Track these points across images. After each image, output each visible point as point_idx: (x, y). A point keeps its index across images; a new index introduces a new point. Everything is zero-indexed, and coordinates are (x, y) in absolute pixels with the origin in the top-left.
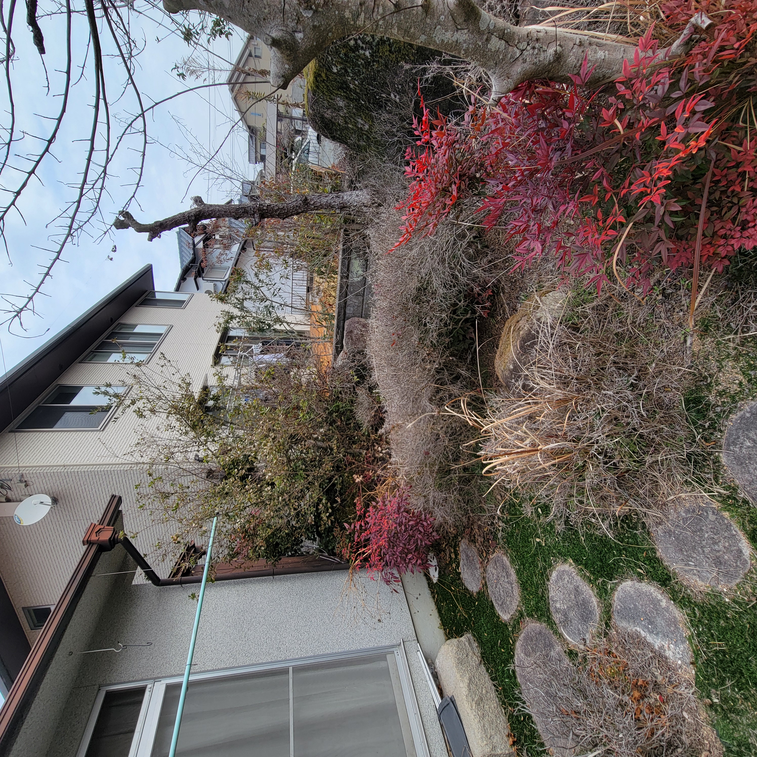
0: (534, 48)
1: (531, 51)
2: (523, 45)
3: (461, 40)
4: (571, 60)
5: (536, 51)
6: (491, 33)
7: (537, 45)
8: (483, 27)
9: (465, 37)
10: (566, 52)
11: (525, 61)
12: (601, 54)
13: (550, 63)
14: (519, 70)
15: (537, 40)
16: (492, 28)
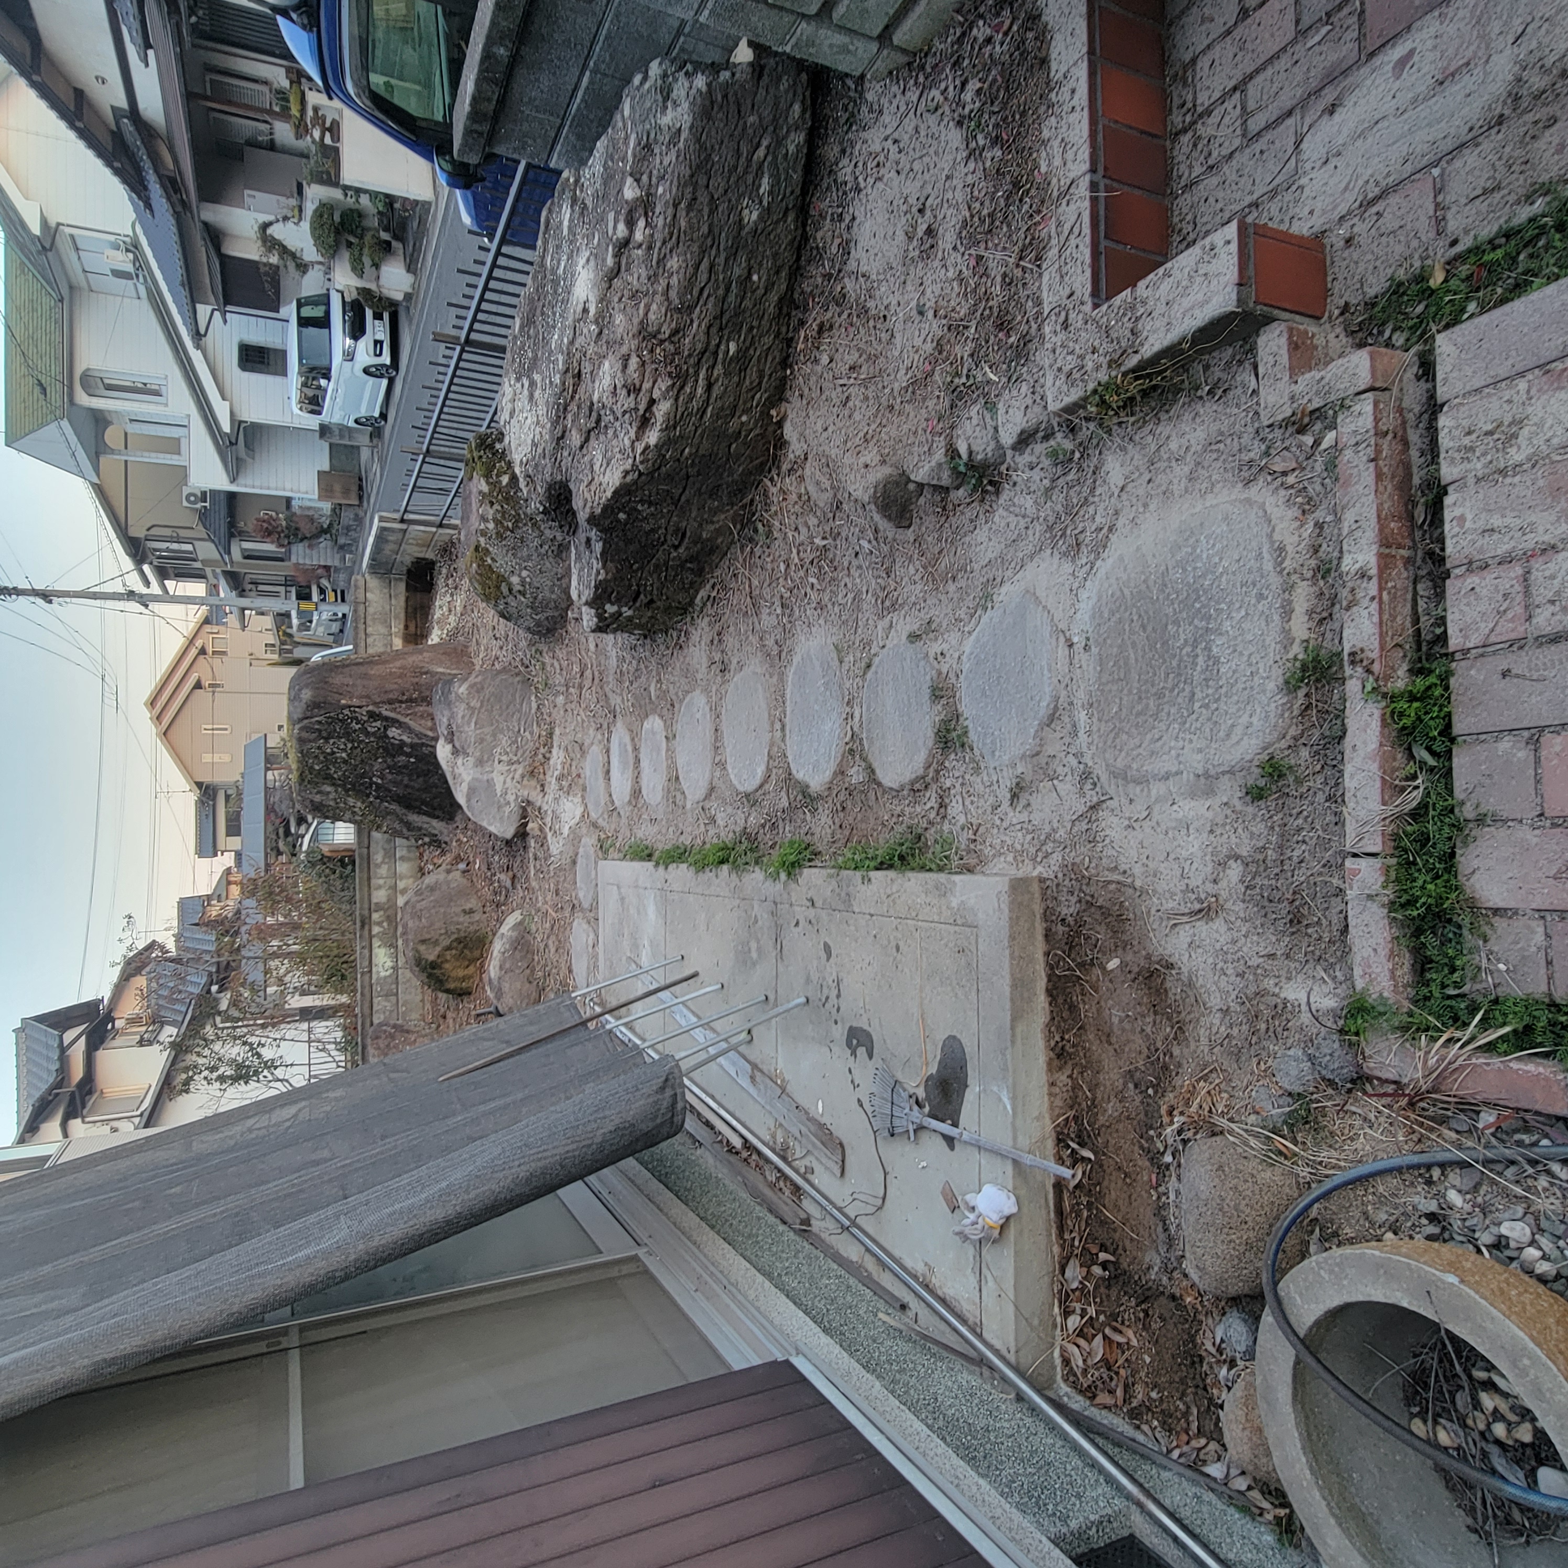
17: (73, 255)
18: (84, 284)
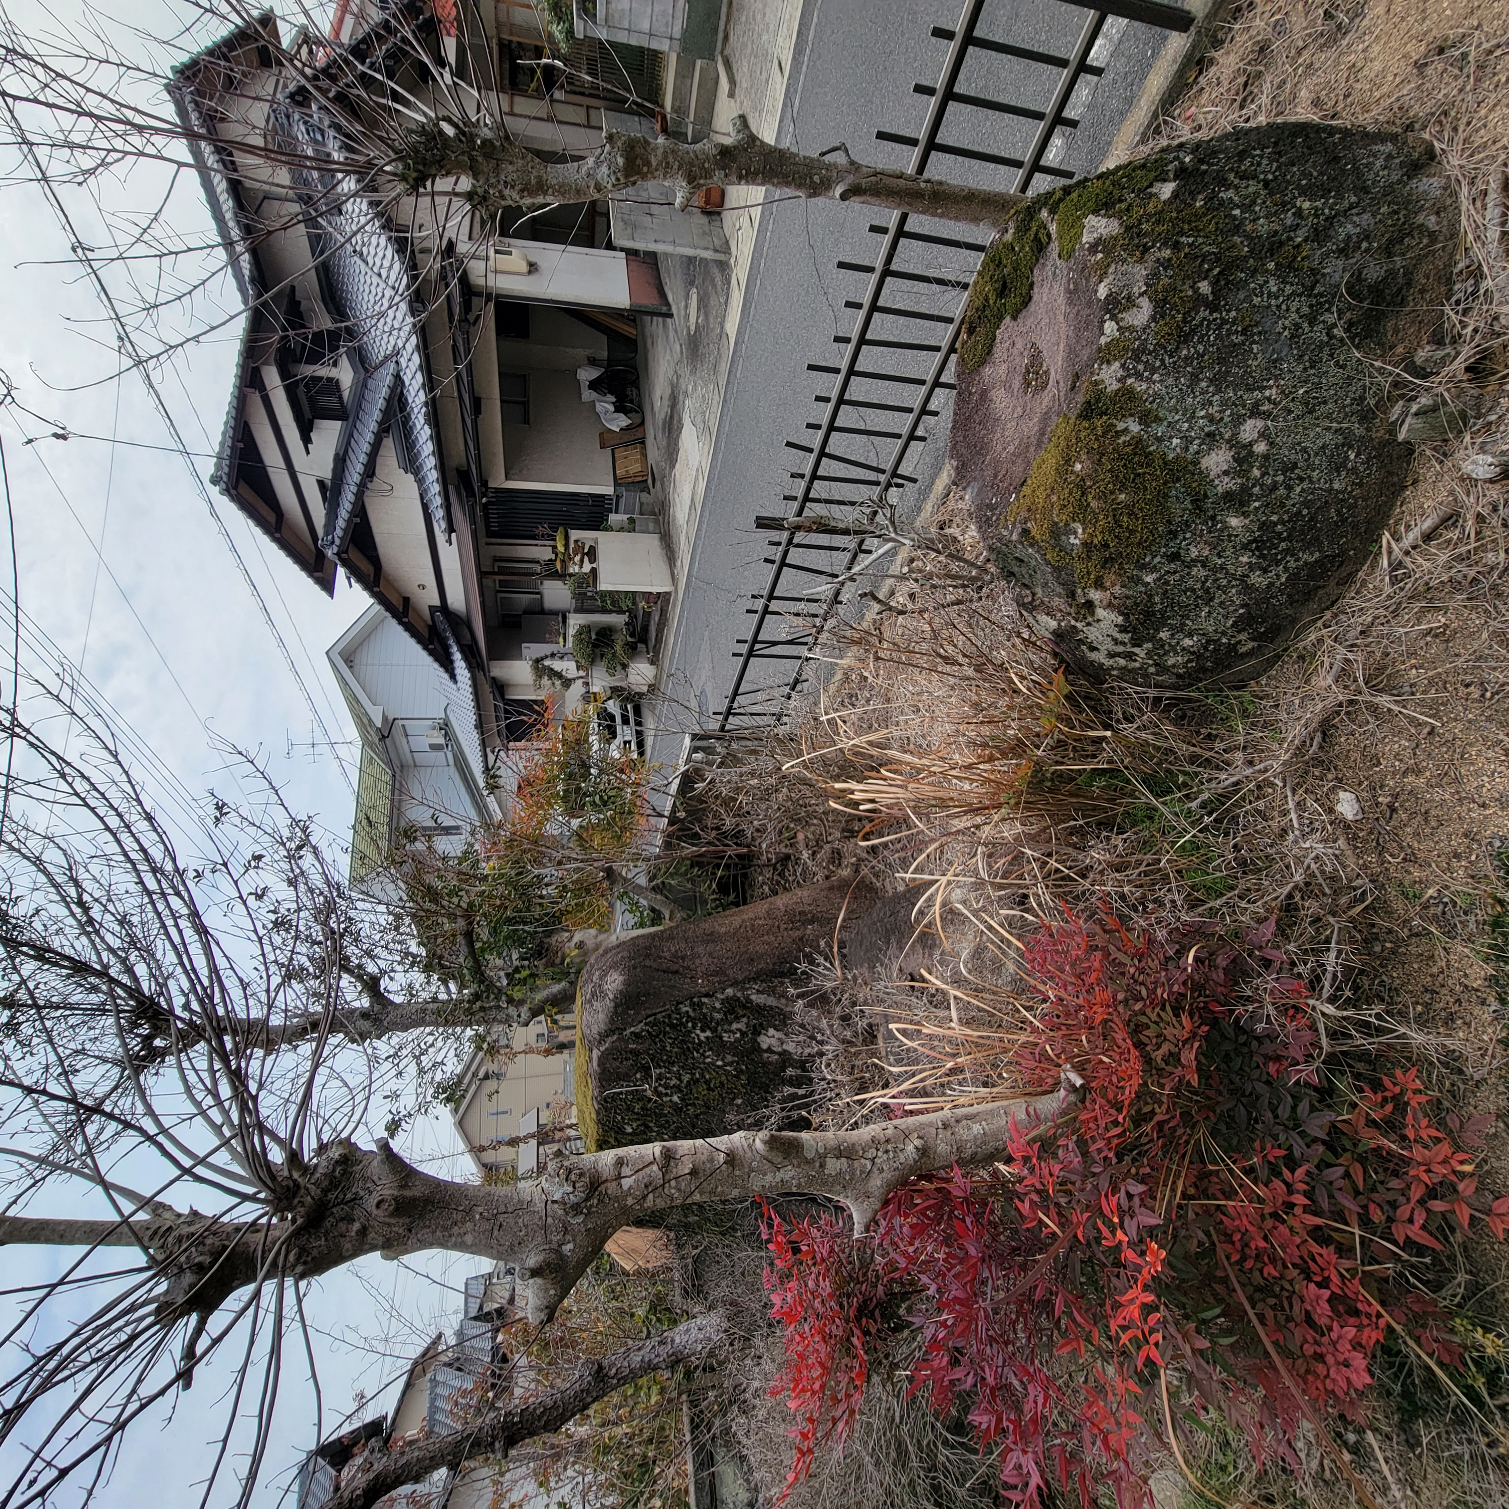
0: (887, 1152)
1: (885, 1157)
2: (872, 1153)
3: (787, 1177)
4: (942, 1148)
5: (891, 1155)
6: (822, 1157)
7: (889, 1147)
8: (810, 1155)
9: (791, 1174)
10: (931, 1142)
11: (881, 1171)
12: (977, 1128)
13: (916, 1162)
14: (879, 1183)
15: (888, 1141)
16: (822, 1151)
17: (404, 741)
18: (411, 762)
